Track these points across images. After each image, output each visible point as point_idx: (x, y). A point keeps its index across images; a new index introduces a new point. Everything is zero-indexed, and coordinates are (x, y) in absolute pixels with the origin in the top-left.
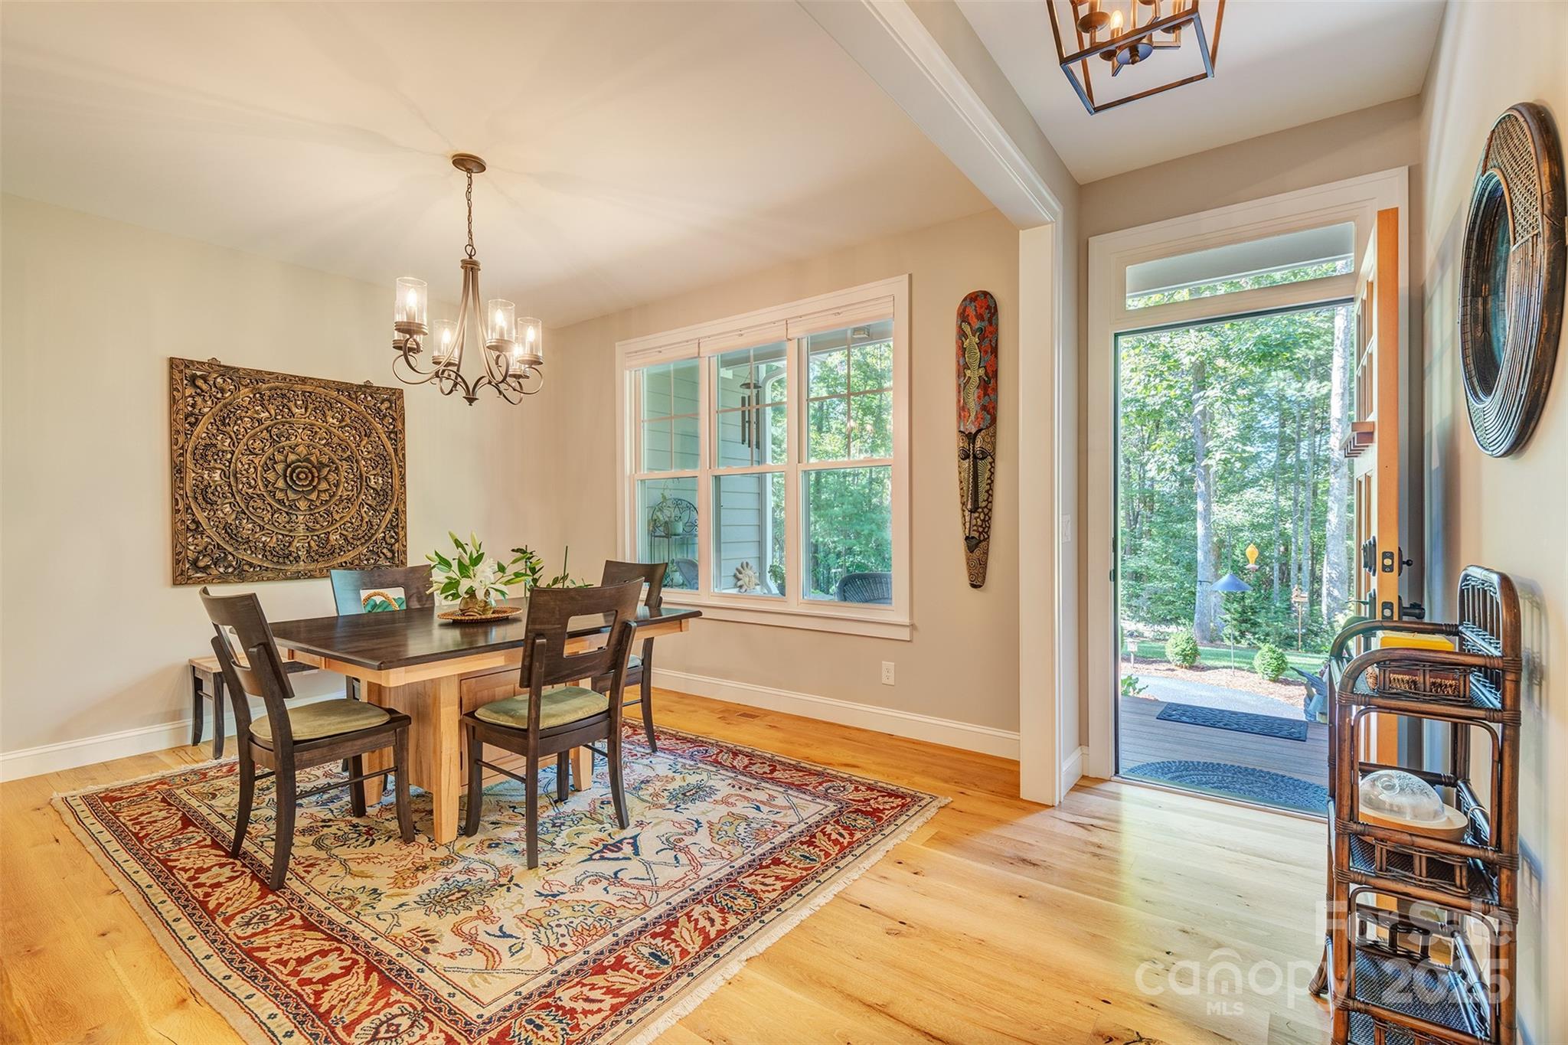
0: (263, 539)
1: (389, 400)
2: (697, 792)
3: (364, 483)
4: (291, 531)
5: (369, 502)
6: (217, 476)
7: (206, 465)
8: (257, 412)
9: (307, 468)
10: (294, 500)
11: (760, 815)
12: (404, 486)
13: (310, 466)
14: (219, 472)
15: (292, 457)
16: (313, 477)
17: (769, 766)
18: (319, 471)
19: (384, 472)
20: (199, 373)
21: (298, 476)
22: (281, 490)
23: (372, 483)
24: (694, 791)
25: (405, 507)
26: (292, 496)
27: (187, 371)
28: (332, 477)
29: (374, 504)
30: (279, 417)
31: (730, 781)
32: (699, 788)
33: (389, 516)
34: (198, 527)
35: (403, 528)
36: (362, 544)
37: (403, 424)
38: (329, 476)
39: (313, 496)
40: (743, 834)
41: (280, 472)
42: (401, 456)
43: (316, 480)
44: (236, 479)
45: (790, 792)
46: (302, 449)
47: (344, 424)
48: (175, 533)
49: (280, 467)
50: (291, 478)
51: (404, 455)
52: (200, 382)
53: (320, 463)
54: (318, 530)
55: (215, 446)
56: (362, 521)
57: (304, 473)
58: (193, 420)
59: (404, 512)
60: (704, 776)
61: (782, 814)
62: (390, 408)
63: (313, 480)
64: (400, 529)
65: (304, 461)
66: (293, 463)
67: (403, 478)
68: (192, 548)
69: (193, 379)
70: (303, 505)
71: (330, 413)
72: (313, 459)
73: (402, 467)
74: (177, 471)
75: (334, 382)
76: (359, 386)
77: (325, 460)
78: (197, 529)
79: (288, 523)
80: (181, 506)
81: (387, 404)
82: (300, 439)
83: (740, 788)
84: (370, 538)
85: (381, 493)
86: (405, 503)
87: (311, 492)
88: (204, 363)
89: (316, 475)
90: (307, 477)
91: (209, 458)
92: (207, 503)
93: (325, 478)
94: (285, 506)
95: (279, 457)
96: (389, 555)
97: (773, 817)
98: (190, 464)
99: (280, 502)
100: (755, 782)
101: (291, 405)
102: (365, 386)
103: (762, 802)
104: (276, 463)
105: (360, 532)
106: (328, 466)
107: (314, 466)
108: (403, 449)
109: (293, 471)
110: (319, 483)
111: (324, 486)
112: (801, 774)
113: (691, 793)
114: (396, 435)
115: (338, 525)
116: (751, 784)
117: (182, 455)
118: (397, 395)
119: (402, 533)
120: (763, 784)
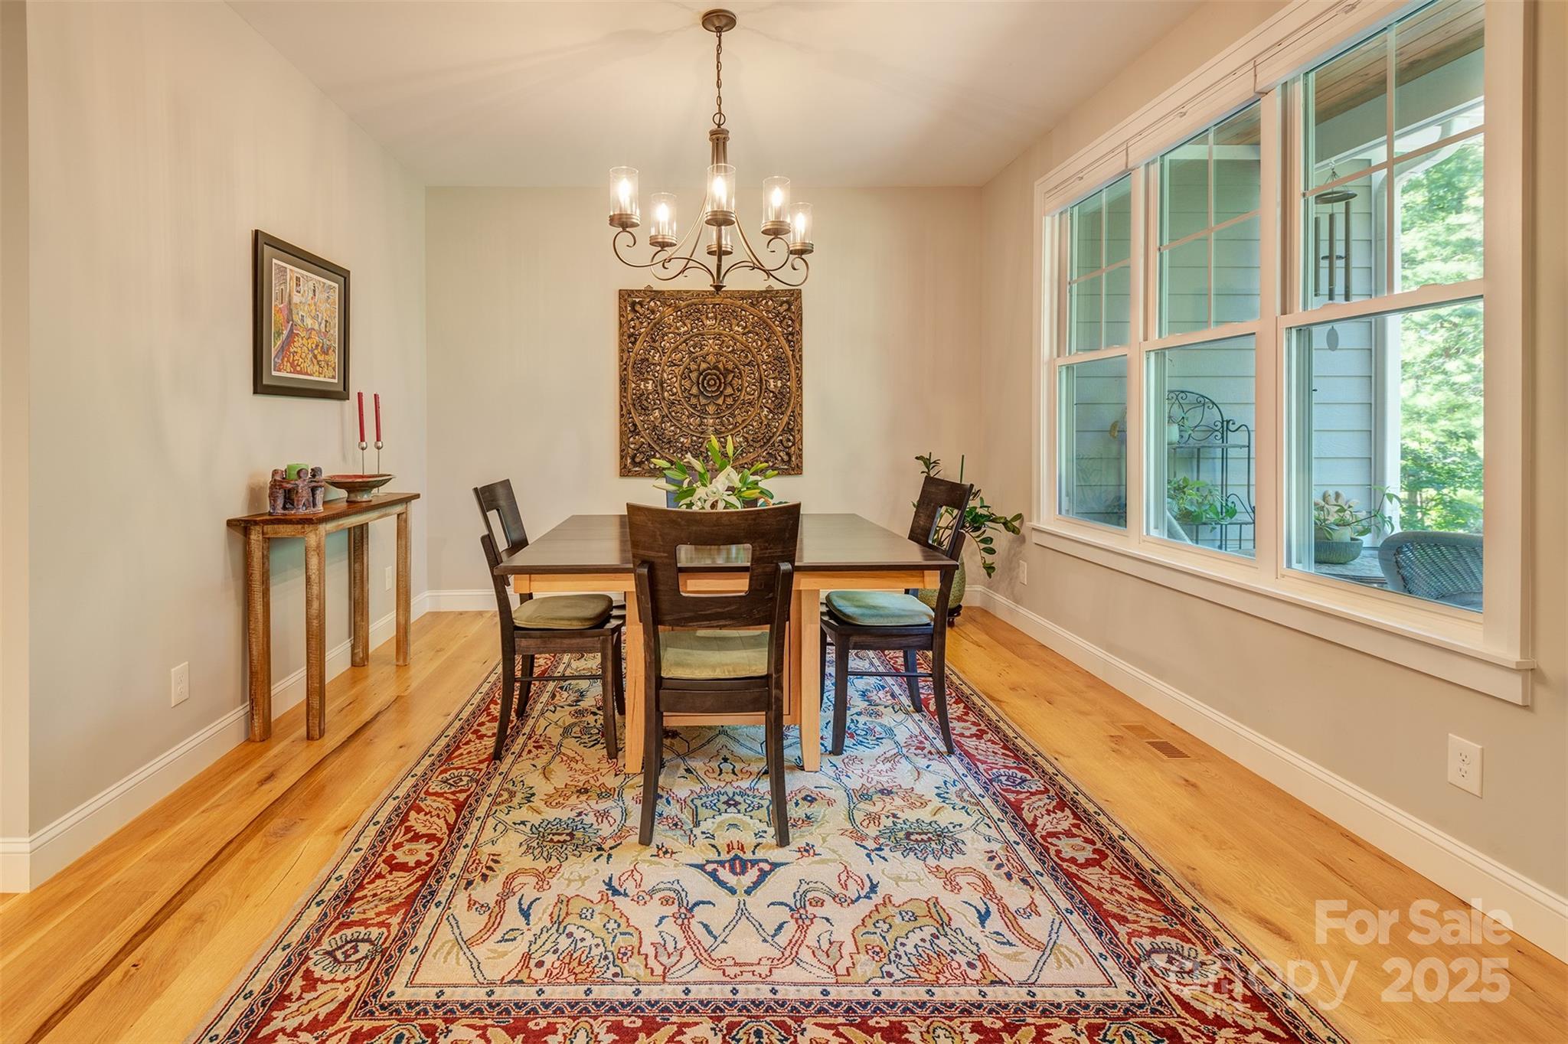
0: (682, 439)
1: (787, 302)
2: (930, 839)
3: (764, 387)
4: (702, 433)
5: (768, 406)
6: (650, 386)
7: (641, 377)
8: (678, 329)
9: (715, 375)
10: (705, 405)
11: (975, 932)
12: (801, 388)
13: (718, 373)
14: (651, 382)
15: (704, 366)
16: (720, 383)
17: (1095, 851)
18: (725, 378)
19: (781, 375)
20: (637, 300)
21: (708, 383)
22: (695, 396)
23: (772, 386)
24: (925, 837)
25: (801, 409)
26: (703, 401)
27: (630, 299)
28: (736, 382)
29: (772, 407)
30: (695, 330)
31: (996, 847)
32: (941, 835)
33: (786, 419)
34: (635, 429)
35: (799, 431)
36: (761, 447)
37: (801, 325)
38: (734, 382)
39: (720, 401)
40: (910, 948)
41: (695, 380)
42: (798, 357)
43: (723, 385)
44: (662, 387)
45: (1074, 918)
46: (710, 358)
47: (747, 330)
48: (622, 433)
49: (694, 376)
50: (703, 385)
51: (801, 356)
52: (638, 307)
53: (726, 369)
54: (724, 433)
55: (647, 360)
56: (761, 423)
57: (714, 379)
58: (633, 339)
59: (800, 415)
60: (968, 821)
61: (1008, 949)
62: (789, 309)
63: (720, 386)
64: (796, 432)
65: (714, 368)
66: (705, 370)
67: (800, 380)
68: (632, 446)
69: (633, 304)
70: (711, 409)
71: (734, 322)
72: (721, 366)
73: (799, 369)
74: (623, 382)
75: (738, 291)
76: (761, 292)
77: (730, 366)
78: (635, 431)
79: (700, 426)
80: (624, 412)
81: (785, 306)
82: (711, 347)
83: (999, 866)
84: (768, 441)
85: (779, 396)
86: (801, 405)
87: (718, 397)
88: (641, 291)
89: (723, 381)
90: (716, 383)
91: (644, 371)
92: (642, 409)
93: (731, 384)
94: (698, 411)
95: (693, 366)
96: (786, 458)
97: (989, 948)
98: (630, 377)
99: (694, 407)
100: (1034, 866)
101: (703, 317)
102: (766, 291)
103: (1004, 909)
104: (691, 372)
105: (759, 434)
106: (732, 372)
107: (721, 373)
108: (800, 350)
109: (704, 379)
110: (725, 388)
111: (729, 391)
112: (1138, 893)
113: (919, 838)
114: (794, 337)
115: (740, 428)
116: (1024, 867)
117: (625, 369)
118: (795, 295)
119: (798, 437)
120: (1046, 881)
